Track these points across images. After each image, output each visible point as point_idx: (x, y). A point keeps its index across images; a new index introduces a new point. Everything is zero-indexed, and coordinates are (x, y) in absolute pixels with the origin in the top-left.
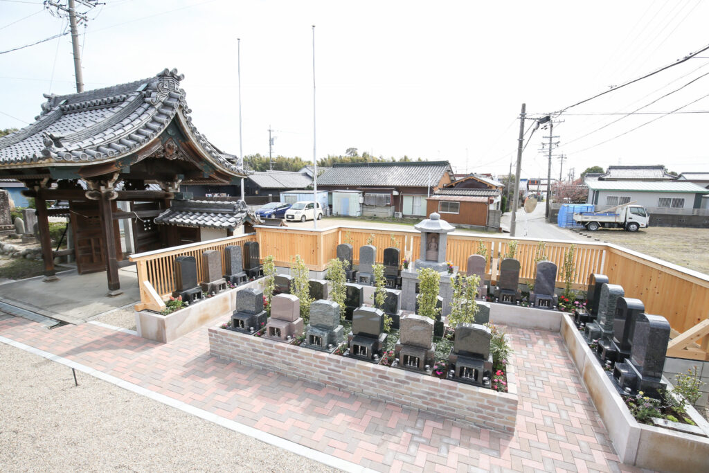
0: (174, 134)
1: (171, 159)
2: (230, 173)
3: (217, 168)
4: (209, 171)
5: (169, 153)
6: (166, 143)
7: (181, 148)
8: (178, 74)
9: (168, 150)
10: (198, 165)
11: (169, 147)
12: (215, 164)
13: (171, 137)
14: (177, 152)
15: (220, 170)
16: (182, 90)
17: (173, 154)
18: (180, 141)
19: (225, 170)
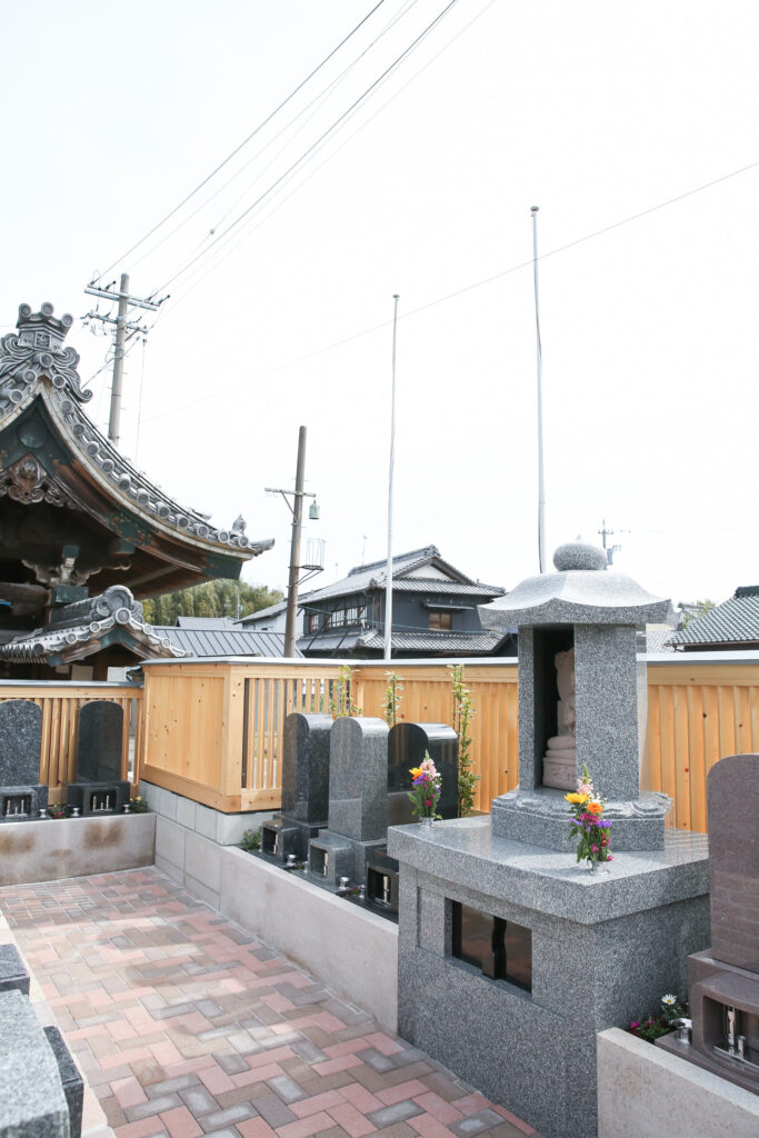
0: (37, 446)
1: (26, 502)
2: (193, 542)
3: (158, 530)
4: (138, 536)
5: (20, 488)
6: (14, 465)
7: (56, 479)
8: (58, 315)
9: (18, 481)
10: (104, 520)
11: (23, 475)
12: (142, 515)
13: (30, 452)
14: (45, 488)
15: (163, 532)
16: (70, 350)
17: (33, 491)
18: (56, 461)
19: (175, 534)
